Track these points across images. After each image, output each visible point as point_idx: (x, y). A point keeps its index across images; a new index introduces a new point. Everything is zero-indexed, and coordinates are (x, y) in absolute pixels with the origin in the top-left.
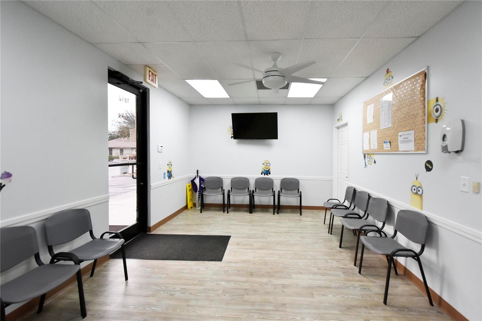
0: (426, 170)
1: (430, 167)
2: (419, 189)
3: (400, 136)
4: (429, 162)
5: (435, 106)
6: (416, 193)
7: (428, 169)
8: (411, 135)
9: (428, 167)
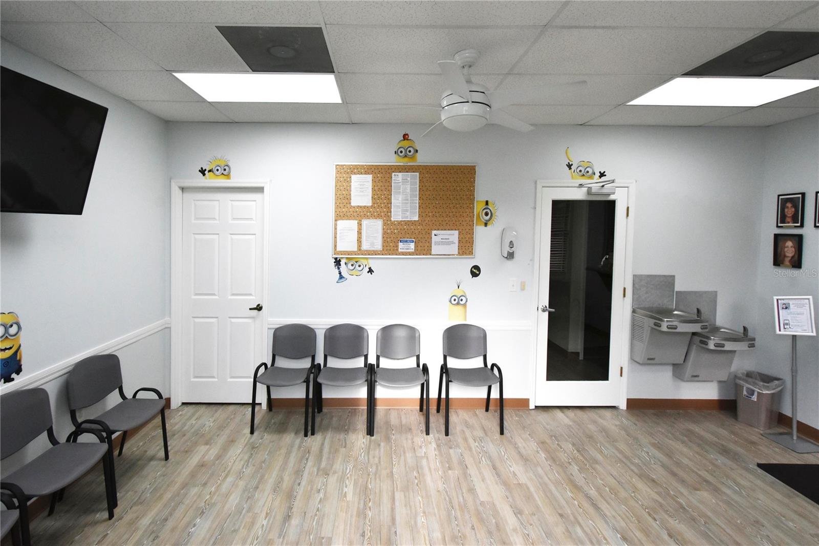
0: (471, 276)
1: (477, 272)
2: (462, 298)
3: (435, 235)
4: (477, 267)
5: (484, 209)
6: (458, 303)
7: (474, 275)
8: (454, 235)
9: (474, 272)
